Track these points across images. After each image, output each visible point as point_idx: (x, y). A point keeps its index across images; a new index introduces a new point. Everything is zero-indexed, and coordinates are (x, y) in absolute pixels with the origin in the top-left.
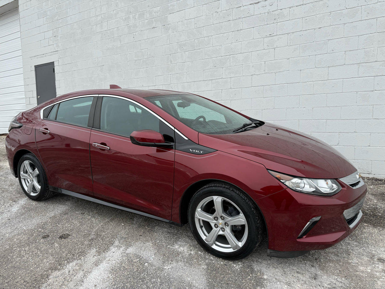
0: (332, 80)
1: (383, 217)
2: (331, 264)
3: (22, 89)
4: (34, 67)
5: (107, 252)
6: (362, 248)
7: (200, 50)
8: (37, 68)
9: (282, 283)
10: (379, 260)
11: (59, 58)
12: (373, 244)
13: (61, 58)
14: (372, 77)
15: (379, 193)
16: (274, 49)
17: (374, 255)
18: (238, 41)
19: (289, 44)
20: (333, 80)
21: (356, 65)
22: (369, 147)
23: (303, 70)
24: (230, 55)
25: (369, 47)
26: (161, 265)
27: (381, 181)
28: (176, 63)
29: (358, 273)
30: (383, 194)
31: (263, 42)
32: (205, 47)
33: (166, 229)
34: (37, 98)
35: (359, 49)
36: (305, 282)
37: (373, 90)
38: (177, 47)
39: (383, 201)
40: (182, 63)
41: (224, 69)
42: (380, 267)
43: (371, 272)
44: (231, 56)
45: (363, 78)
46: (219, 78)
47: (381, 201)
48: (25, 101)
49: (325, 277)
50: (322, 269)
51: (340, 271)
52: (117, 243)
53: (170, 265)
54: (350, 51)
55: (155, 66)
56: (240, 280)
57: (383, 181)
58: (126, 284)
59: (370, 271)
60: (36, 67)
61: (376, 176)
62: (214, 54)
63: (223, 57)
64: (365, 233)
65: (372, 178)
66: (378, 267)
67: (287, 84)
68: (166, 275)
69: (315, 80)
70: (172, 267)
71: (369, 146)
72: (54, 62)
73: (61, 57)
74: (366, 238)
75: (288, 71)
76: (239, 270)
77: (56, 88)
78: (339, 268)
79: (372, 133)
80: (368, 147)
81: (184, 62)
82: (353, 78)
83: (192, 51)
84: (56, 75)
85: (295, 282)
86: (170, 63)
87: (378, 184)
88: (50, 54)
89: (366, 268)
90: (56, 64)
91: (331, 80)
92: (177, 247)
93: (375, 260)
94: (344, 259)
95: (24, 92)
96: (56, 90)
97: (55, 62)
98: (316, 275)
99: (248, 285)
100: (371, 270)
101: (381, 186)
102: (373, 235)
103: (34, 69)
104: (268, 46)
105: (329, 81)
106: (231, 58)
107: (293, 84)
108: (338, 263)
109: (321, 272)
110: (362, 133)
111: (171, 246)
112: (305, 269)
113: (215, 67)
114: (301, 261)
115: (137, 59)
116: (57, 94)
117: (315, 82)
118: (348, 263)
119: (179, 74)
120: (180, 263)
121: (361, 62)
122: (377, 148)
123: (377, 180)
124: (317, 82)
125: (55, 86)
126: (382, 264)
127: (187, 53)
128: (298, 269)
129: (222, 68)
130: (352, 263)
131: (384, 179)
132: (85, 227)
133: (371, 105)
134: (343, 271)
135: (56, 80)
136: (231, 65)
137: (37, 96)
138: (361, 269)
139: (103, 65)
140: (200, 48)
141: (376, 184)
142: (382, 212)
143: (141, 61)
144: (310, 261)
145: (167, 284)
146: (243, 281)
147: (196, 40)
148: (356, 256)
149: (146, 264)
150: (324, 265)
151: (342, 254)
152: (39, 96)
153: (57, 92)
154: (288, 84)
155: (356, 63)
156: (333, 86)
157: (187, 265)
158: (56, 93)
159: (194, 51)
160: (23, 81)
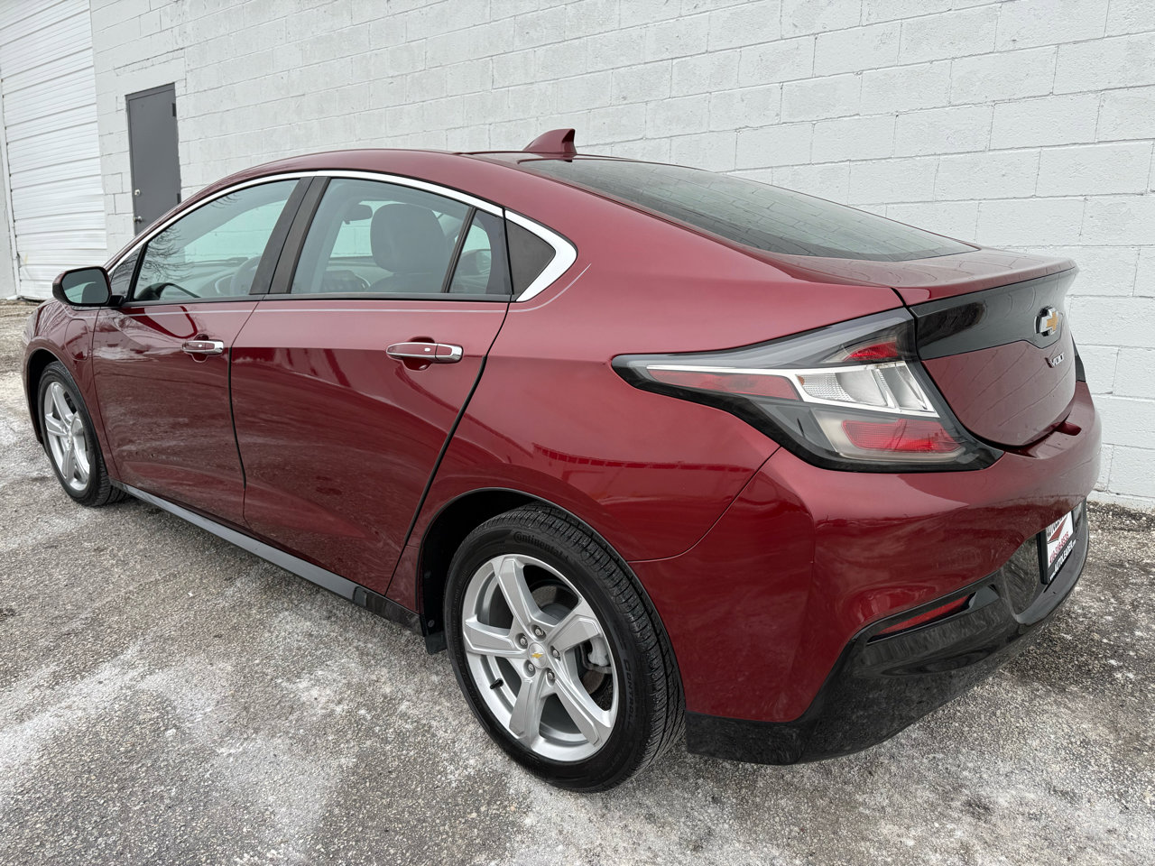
0: (1001, 152)
1: (1077, 646)
2: (783, 802)
3: (95, 167)
4: (124, 98)
5: (83, 677)
6: (931, 756)
7: (582, 40)
8: (134, 101)
9: (573, 850)
10: (970, 805)
11: (188, 72)
12: (979, 744)
13: (191, 70)
14: (1146, 142)
15: (1107, 561)
16: (813, 38)
17: (961, 786)
18: (698, 10)
19: (864, 18)
20: (1006, 152)
21: (1094, 96)
22: (1111, 397)
23: (906, 113)
24: (672, 59)
25: (1146, 28)
26: (214, 742)
27: (1134, 519)
28: (507, 84)
29: (863, 846)
30: (1117, 566)
31: (779, 14)
32: (597, 32)
33: (308, 623)
34: (133, 196)
35: (1108, 37)
36: (656, 856)
37: (1142, 190)
38: (512, 32)
39: (1108, 590)
40: (525, 87)
41: (651, 105)
42: (959, 834)
43: (914, 848)
44: (675, 61)
45: (1114, 144)
46: (635, 138)
47: (1098, 589)
48: (102, 203)
49: (737, 845)
50: (740, 818)
51: (802, 830)
52: (130, 653)
53: (242, 745)
54: (1075, 43)
55: (447, 96)
56: (438, 821)
57: (1144, 518)
58: (65, 791)
59: (911, 843)
60: (131, 99)
61: (1122, 502)
62: (623, 55)
63: (649, 66)
64: (975, 699)
65: (1107, 505)
66: (951, 833)
67: (848, 163)
68: (207, 775)
69: (945, 151)
70: (245, 752)
71: (1111, 393)
72: (174, 83)
73: (191, 67)
74: (970, 719)
75: (856, 117)
76: (454, 785)
77: (179, 166)
78: (805, 820)
79: (1126, 347)
80: (1107, 396)
81: (532, 83)
82: (1076, 147)
83: (556, 45)
84: (180, 125)
85: (621, 850)
86: (489, 86)
87: (1121, 529)
88: (163, 58)
89: (903, 830)
90: (179, 90)
91: (997, 153)
92: (303, 684)
93: (956, 804)
94: (846, 787)
95: (100, 177)
96: (179, 171)
97: (176, 84)
98: (710, 833)
99: (454, 842)
100: (920, 841)
101: (1125, 537)
102: (998, 713)
103: (124, 106)
104: (796, 26)
105: (991, 153)
106: (675, 69)
107: (870, 162)
108: (811, 800)
109: (731, 826)
110: (1090, 347)
111: (288, 680)
112: (685, 807)
113: (625, 98)
114: (686, 779)
115: (397, 73)
116: (182, 185)
117: (942, 157)
118: (848, 803)
119: (514, 123)
120: (280, 741)
121: (1111, 86)
122: (1139, 403)
123: (1121, 513)
124: (950, 156)
125: (178, 158)
126: (974, 821)
127: (540, 51)
128: (659, 804)
129: (647, 103)
130: (864, 804)
131: (1149, 512)
132: (75, 593)
133: (1133, 246)
134: (815, 831)
135: (180, 140)
136: (674, 94)
137: (134, 188)
138: (885, 831)
139: (304, 95)
140: (581, 34)
141: (1115, 528)
142: (1081, 628)
143: (409, 80)
144: (718, 781)
145: (190, 809)
146: (444, 825)
147: (569, 7)
148: (893, 781)
149: (172, 732)
150: (758, 800)
151: (847, 769)
152: (137, 191)
153: (183, 176)
154: (852, 164)
155: (1093, 88)
156: (1003, 172)
157: (297, 749)
158: (180, 180)
159: (561, 44)
160: (97, 144)
